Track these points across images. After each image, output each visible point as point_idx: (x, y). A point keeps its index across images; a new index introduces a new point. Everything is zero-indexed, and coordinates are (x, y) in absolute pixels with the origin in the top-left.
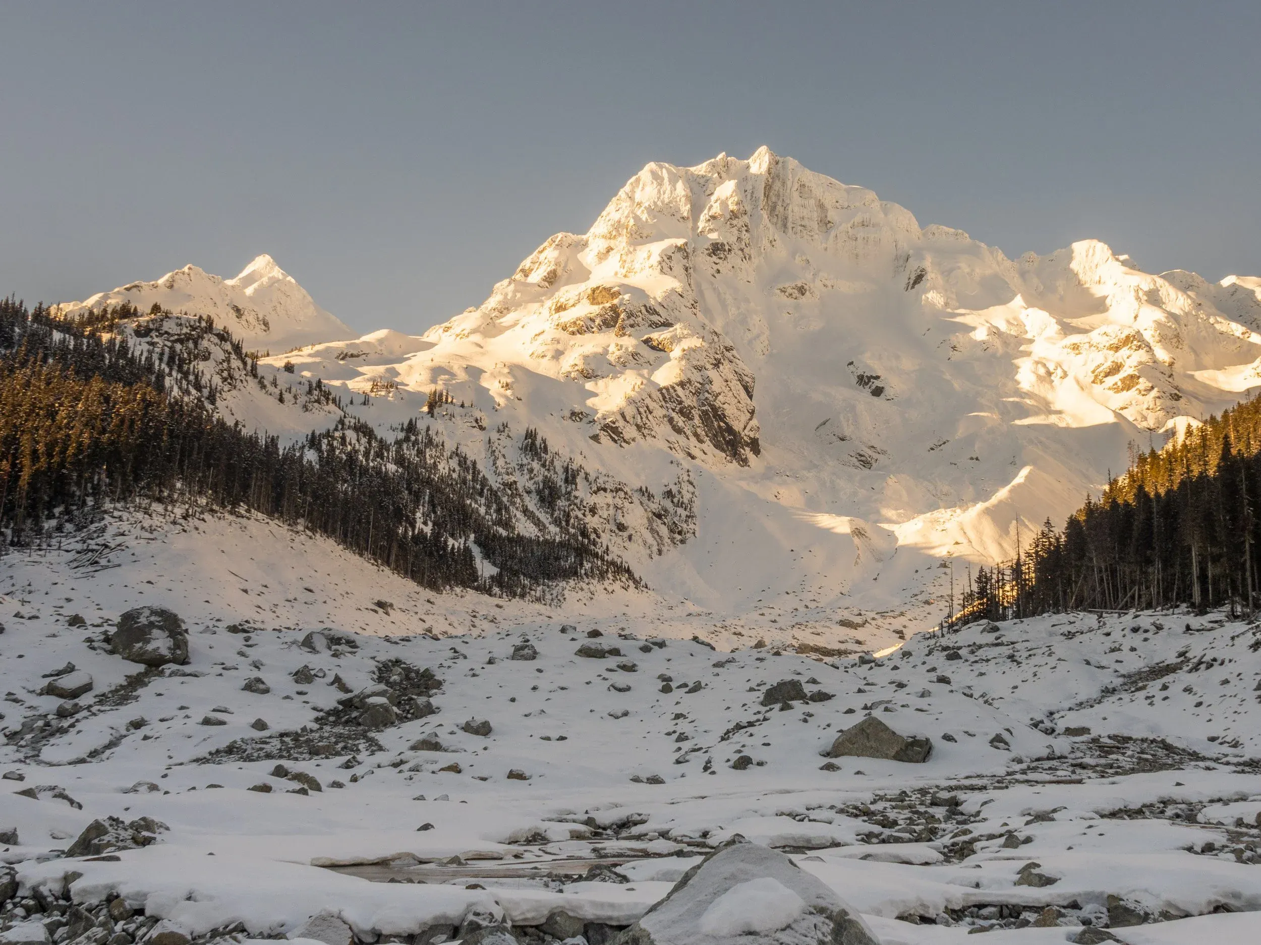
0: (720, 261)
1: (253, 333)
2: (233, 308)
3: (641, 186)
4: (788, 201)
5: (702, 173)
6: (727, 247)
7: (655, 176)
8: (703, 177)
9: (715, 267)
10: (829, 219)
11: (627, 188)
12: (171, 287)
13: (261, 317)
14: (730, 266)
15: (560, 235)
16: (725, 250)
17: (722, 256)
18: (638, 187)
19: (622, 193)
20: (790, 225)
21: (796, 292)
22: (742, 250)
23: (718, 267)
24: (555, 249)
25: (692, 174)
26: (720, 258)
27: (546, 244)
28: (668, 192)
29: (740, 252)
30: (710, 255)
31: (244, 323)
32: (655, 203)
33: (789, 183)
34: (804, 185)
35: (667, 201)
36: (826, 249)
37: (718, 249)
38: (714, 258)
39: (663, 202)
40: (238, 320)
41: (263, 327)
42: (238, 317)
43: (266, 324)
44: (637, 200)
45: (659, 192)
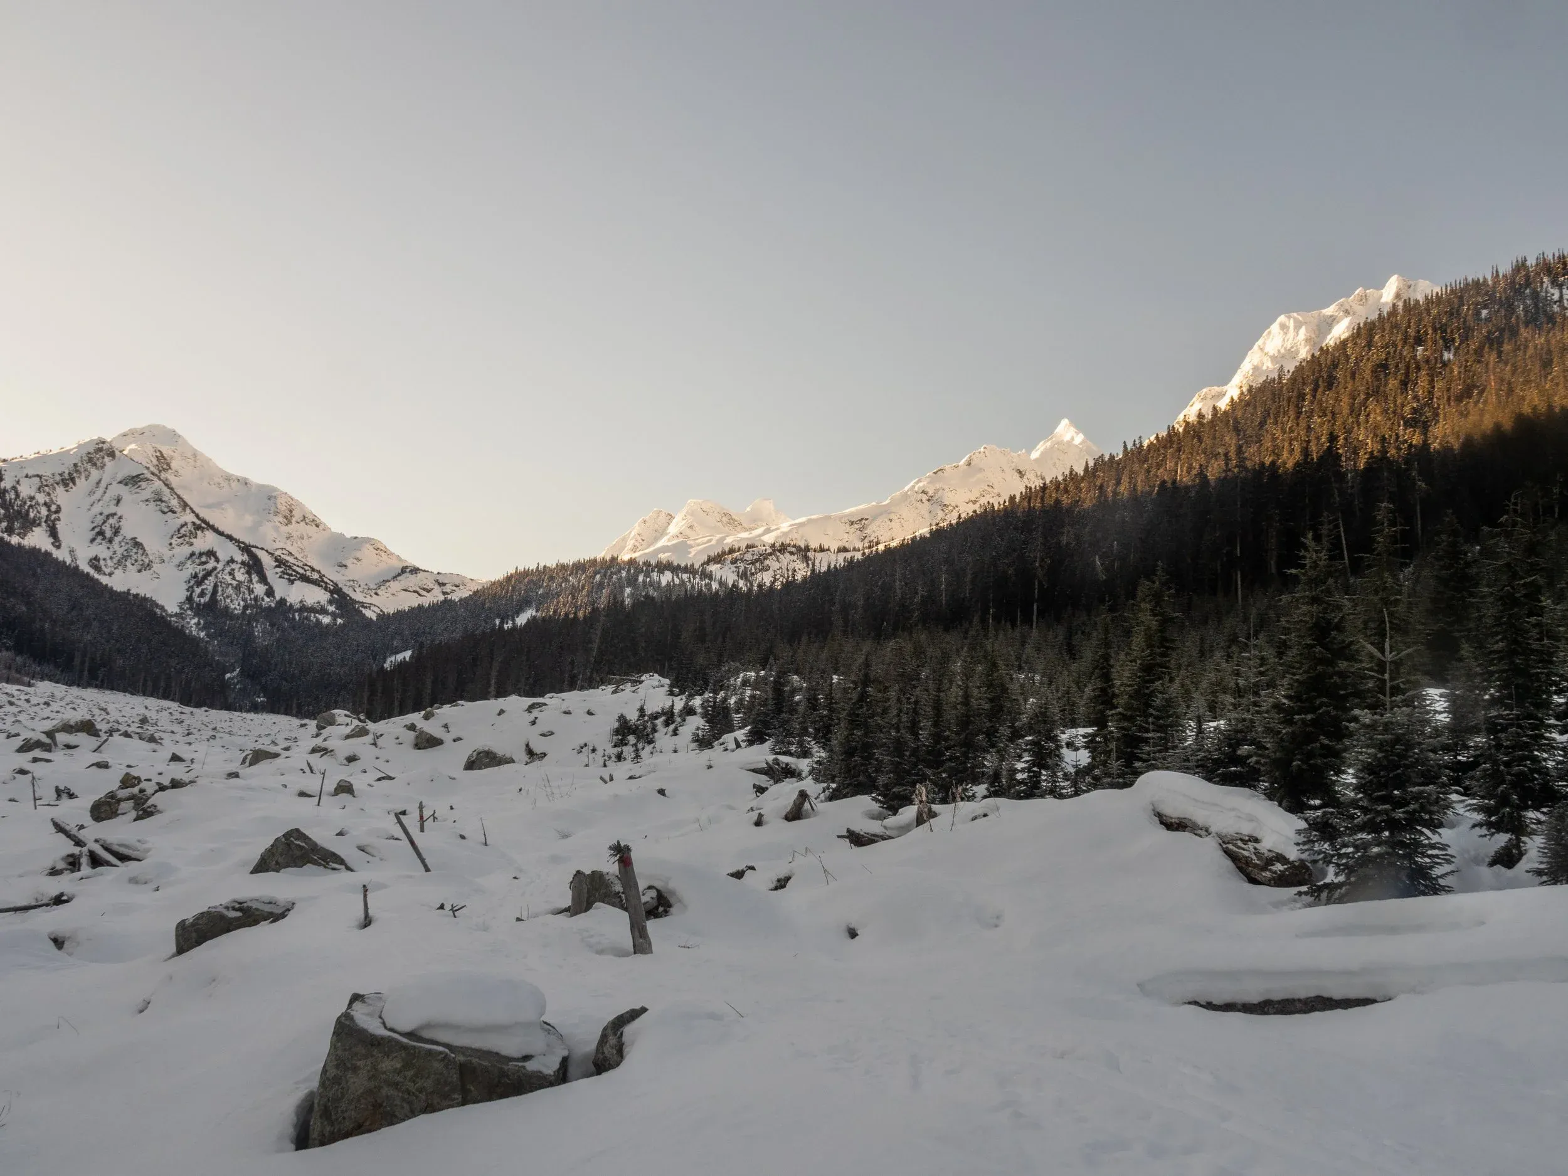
3: (1271, 337)
5: (1330, 313)
7: (1283, 327)
8: (1331, 316)
11: (1260, 342)
12: (969, 464)
15: (1205, 390)
18: (1268, 338)
19: (1256, 347)
24: (1200, 402)
25: (1324, 316)
27: (1195, 399)
28: (1291, 339)
32: (1279, 351)
35: (1289, 347)
39: (1285, 349)
44: (1266, 351)
45: (1284, 340)
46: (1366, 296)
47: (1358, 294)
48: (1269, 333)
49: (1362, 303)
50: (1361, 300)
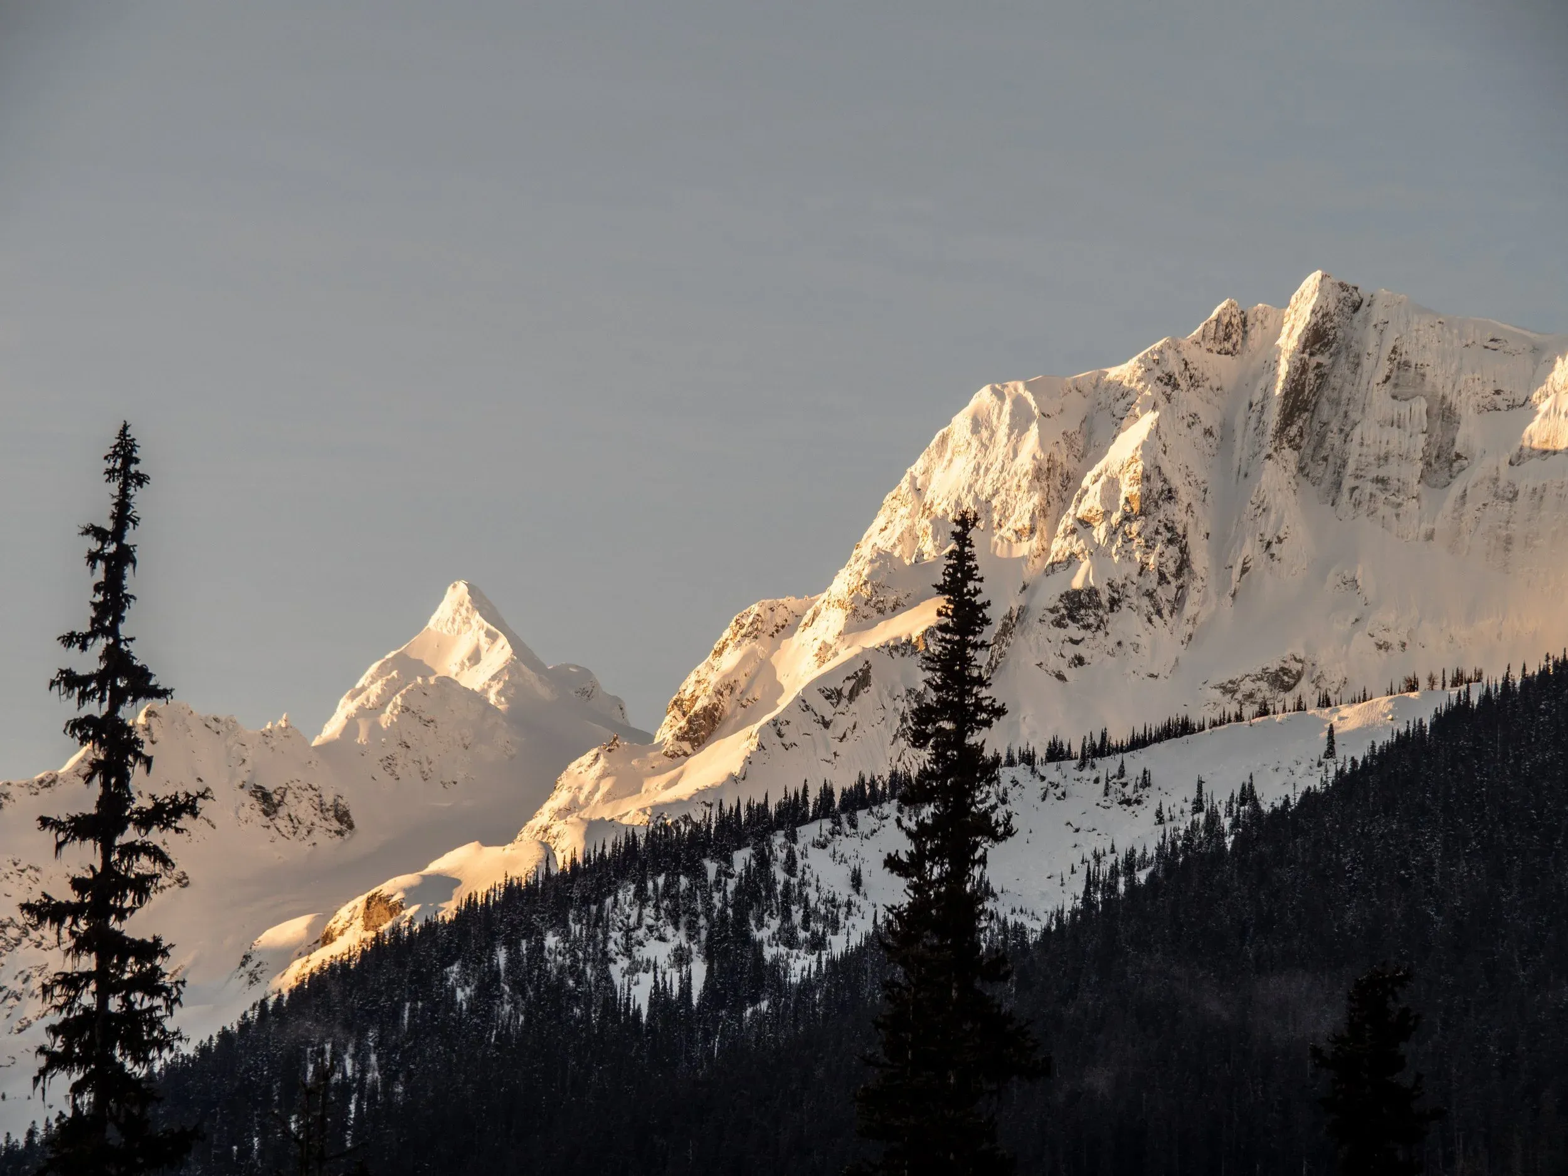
0: (1088, 634)
1: (306, 846)
2: (253, 794)
3: (948, 455)
4: (1354, 416)
6: (1104, 599)
7: (980, 427)
9: (1071, 651)
10: (1458, 448)
11: (917, 469)
13: (329, 800)
14: (1111, 642)
16: (1099, 605)
17: (1092, 620)
20: (1348, 483)
21: (1264, 685)
22: (1150, 595)
23: (1080, 650)
26: (1087, 627)
27: (727, 633)
29: (1145, 601)
30: (1059, 624)
31: (282, 823)
33: (1367, 363)
34: (1407, 364)
36: (1430, 536)
37: (1082, 606)
38: (1073, 630)
39: (976, 499)
40: (266, 820)
41: (336, 825)
42: (266, 813)
43: (343, 817)
44: (928, 498)
45: (977, 469)
46: (1244, 323)
47: (1218, 321)
48: (944, 439)
49: (1228, 346)
50: (1228, 337)
